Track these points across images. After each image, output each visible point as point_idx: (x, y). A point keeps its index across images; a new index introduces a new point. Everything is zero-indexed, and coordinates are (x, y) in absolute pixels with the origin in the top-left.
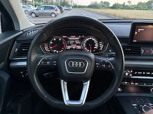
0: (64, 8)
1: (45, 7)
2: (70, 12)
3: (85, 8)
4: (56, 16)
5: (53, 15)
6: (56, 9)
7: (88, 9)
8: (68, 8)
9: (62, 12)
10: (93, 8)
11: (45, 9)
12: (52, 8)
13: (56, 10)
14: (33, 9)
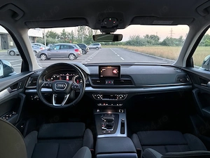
0: (88, 47)
1: (61, 45)
2: (98, 51)
3: (122, 46)
4: (76, 58)
5: (72, 57)
6: (75, 48)
7: (125, 47)
8: (95, 46)
9: (85, 52)
10: (134, 45)
11: (60, 49)
12: (70, 47)
13: (77, 50)
14: (44, 49)
